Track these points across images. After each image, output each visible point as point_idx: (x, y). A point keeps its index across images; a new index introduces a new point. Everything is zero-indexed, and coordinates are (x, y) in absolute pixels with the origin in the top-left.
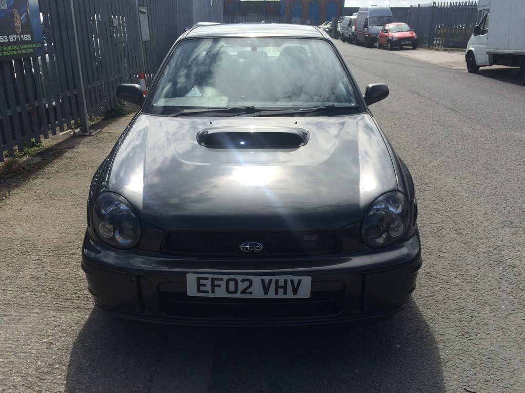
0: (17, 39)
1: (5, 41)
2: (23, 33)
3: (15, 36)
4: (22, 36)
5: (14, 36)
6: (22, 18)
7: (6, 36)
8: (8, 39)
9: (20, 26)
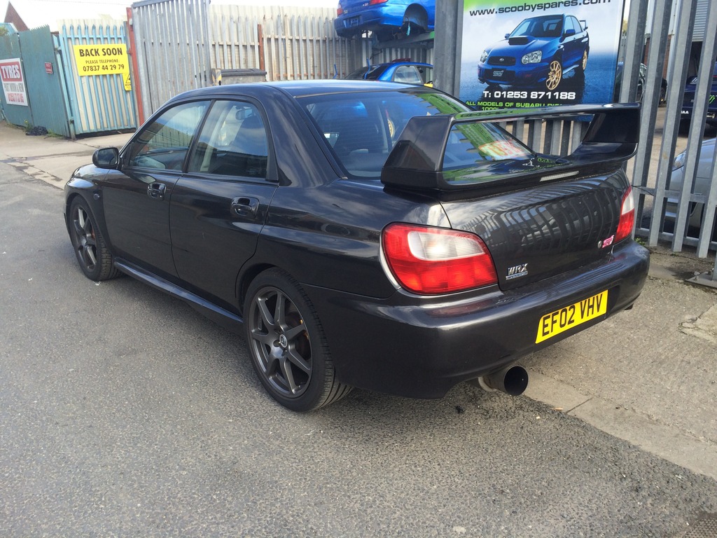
0: (545, 96)
1: (522, 97)
2: (559, 89)
3: (543, 93)
4: (557, 94)
5: (540, 93)
6: (564, 72)
7: (526, 93)
8: (529, 95)
9: (558, 82)
